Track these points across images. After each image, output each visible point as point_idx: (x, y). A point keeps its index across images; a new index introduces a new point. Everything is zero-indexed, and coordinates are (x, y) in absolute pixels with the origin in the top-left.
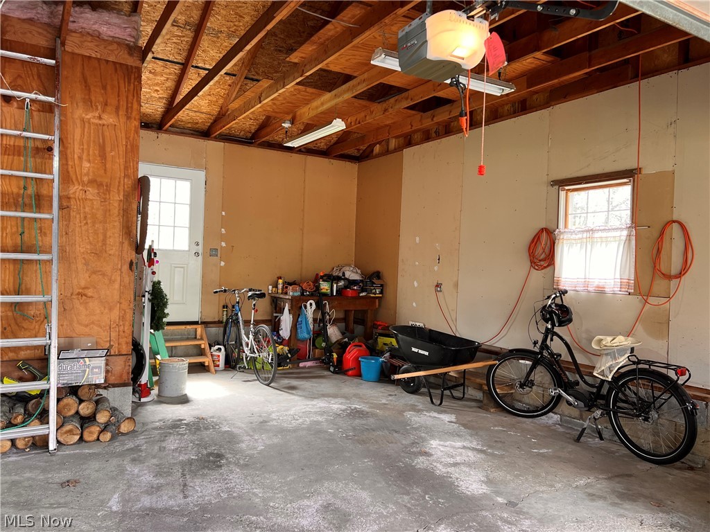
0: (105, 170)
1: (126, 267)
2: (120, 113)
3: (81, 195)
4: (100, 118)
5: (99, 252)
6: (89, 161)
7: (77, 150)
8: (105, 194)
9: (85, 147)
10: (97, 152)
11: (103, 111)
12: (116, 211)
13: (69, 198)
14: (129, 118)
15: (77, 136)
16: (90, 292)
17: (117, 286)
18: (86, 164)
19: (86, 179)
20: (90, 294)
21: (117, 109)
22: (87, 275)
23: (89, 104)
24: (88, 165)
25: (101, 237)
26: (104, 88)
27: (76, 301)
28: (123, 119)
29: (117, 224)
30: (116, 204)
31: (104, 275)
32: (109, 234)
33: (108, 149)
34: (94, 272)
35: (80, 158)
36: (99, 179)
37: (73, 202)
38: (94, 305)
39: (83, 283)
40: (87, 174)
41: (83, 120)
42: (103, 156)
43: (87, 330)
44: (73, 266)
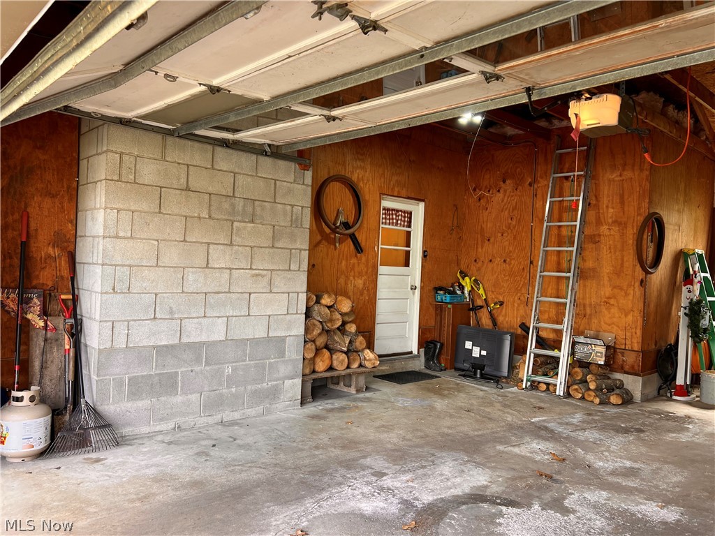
0: (624, 213)
1: (637, 284)
2: (636, 168)
3: (607, 232)
4: (621, 175)
5: (618, 272)
6: (613, 208)
7: (605, 202)
8: (623, 230)
9: (611, 198)
10: (618, 201)
11: (623, 170)
12: (631, 242)
13: (600, 235)
14: (641, 170)
15: (606, 192)
16: (612, 301)
17: (631, 297)
18: (611, 210)
19: (610, 221)
20: (612, 303)
21: (633, 166)
22: (610, 289)
23: (613, 167)
24: (612, 210)
25: (620, 262)
26: (624, 153)
27: (602, 307)
28: (637, 173)
29: (631, 251)
30: (631, 237)
31: (621, 289)
32: (625, 259)
33: (626, 197)
34: (615, 287)
35: (607, 207)
36: (619, 220)
37: (602, 237)
38: (614, 310)
39: (607, 294)
40: (612, 217)
41: (609, 180)
42: (622, 203)
43: (610, 328)
44: (602, 283)
